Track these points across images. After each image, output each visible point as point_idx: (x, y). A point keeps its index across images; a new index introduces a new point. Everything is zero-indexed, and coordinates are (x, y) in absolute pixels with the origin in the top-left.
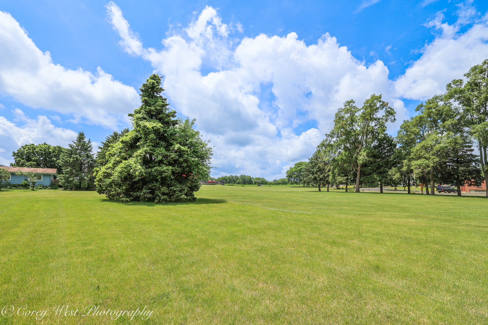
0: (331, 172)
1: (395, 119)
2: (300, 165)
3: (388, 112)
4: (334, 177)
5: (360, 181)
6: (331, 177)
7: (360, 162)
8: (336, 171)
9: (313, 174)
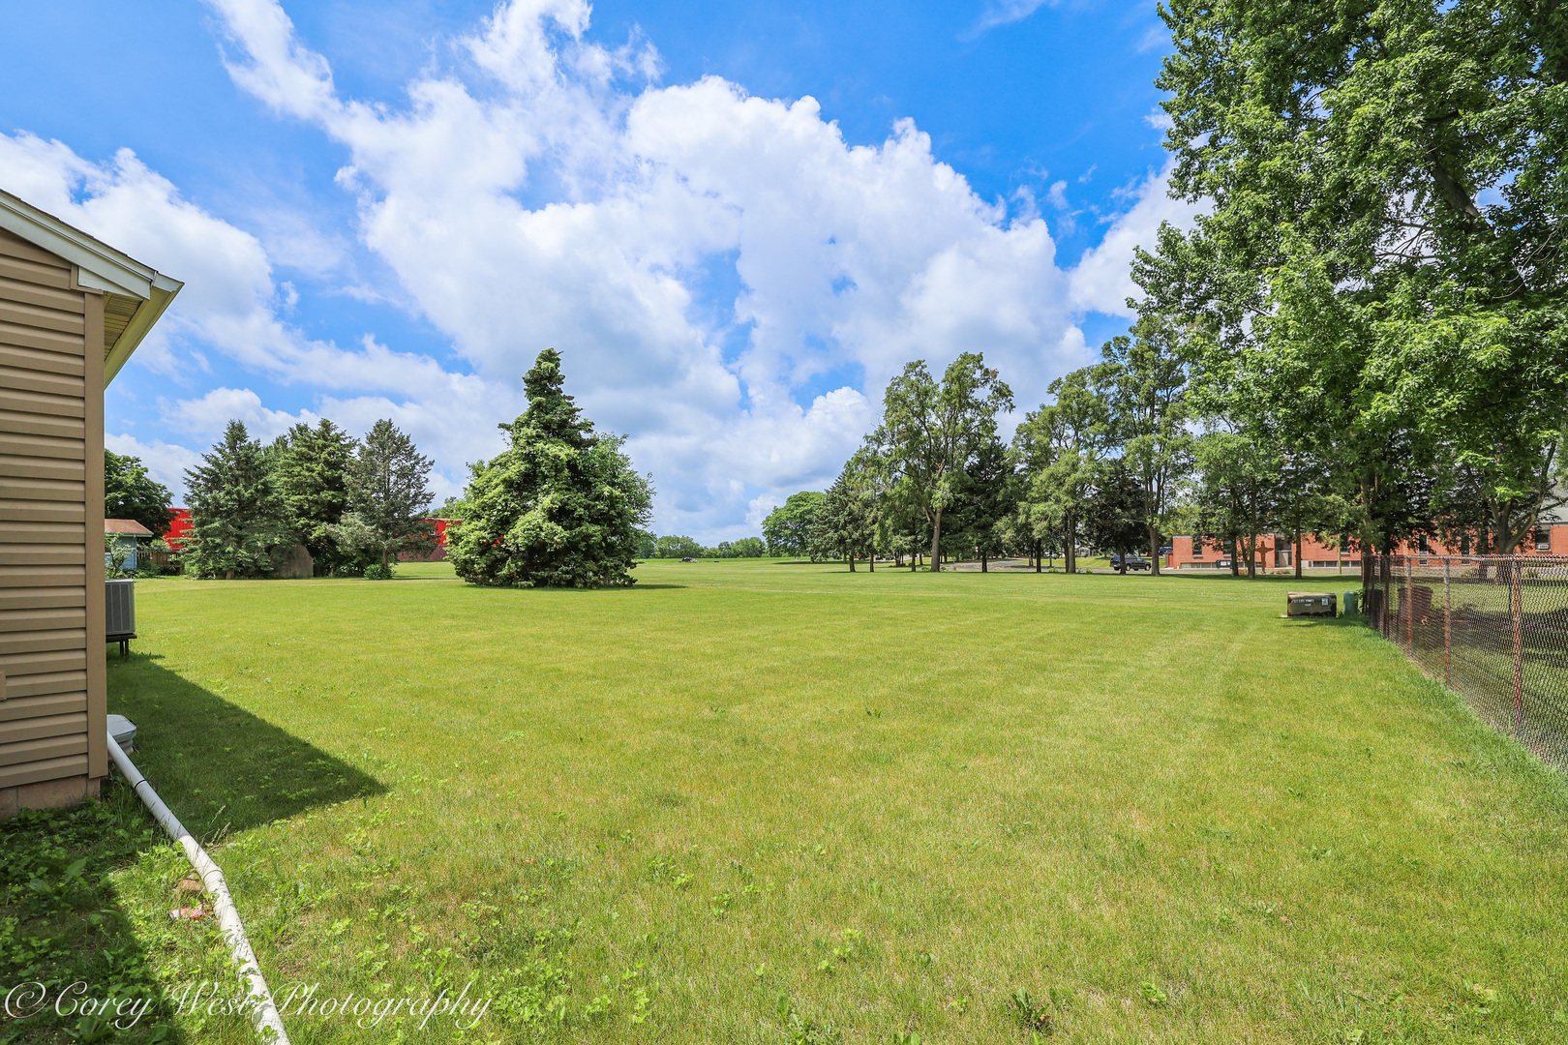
0: (877, 525)
1: (1012, 407)
2: (801, 503)
3: (999, 391)
4: (884, 536)
5: (940, 546)
6: (877, 537)
7: (937, 505)
8: (889, 522)
9: (836, 528)
